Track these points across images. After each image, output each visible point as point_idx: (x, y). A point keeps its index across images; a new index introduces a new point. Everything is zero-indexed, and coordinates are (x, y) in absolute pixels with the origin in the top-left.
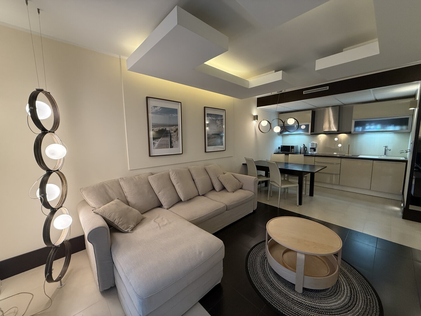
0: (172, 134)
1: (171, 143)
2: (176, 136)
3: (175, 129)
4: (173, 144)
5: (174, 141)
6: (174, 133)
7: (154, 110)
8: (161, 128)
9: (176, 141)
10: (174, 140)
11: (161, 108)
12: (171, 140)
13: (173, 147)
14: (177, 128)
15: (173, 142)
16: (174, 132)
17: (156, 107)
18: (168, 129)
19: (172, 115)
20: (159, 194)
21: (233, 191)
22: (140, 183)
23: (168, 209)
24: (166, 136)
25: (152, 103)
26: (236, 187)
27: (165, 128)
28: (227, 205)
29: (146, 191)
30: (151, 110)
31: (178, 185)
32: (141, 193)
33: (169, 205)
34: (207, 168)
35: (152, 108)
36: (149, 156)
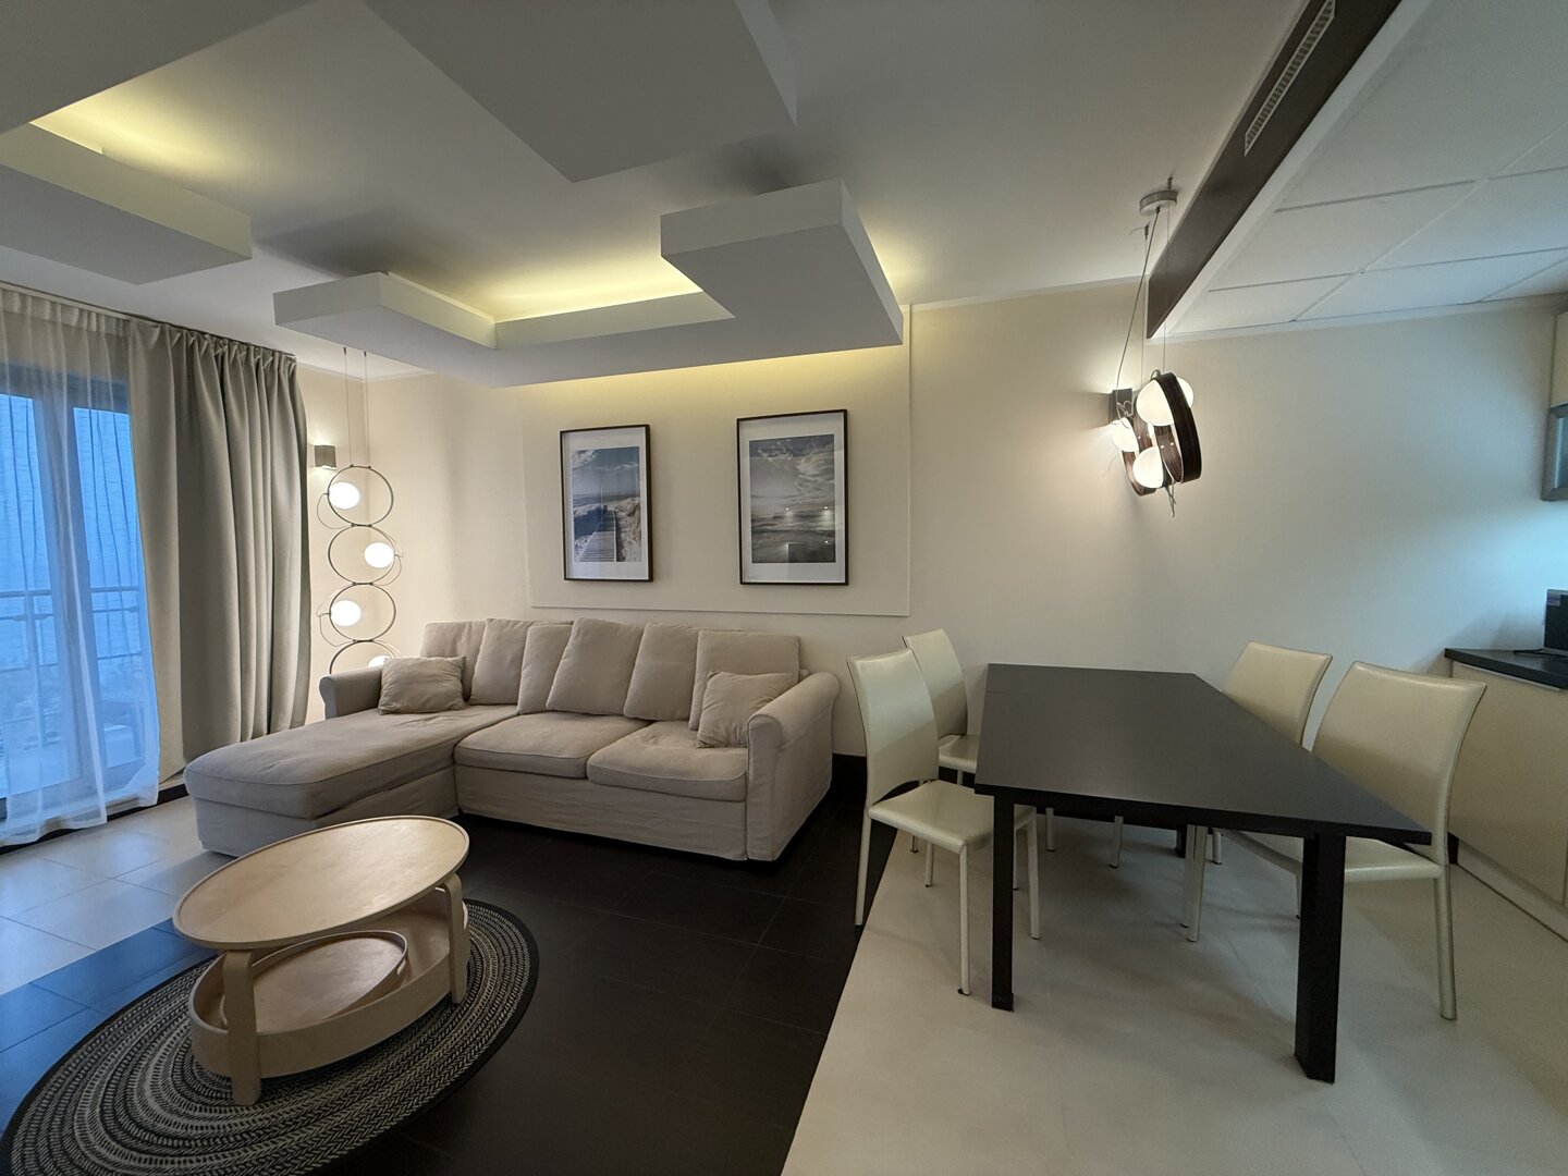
0: (622, 523)
1: (620, 546)
2: (634, 526)
3: (630, 506)
4: (627, 549)
5: (629, 542)
6: (628, 519)
7: (578, 463)
8: (594, 507)
9: (633, 541)
10: (629, 539)
11: (596, 451)
12: (618, 537)
13: (624, 558)
14: (636, 502)
15: (625, 544)
16: (629, 515)
17: (584, 452)
18: (611, 507)
19: (623, 468)
20: (523, 673)
21: (708, 741)
22: (510, 637)
23: (518, 715)
24: (603, 528)
25: (575, 443)
26: (727, 731)
27: (606, 507)
28: (589, 762)
29: (509, 659)
30: (571, 464)
31: (564, 664)
32: (496, 658)
33: (524, 707)
34: (699, 639)
35: (573, 457)
36: (566, 579)
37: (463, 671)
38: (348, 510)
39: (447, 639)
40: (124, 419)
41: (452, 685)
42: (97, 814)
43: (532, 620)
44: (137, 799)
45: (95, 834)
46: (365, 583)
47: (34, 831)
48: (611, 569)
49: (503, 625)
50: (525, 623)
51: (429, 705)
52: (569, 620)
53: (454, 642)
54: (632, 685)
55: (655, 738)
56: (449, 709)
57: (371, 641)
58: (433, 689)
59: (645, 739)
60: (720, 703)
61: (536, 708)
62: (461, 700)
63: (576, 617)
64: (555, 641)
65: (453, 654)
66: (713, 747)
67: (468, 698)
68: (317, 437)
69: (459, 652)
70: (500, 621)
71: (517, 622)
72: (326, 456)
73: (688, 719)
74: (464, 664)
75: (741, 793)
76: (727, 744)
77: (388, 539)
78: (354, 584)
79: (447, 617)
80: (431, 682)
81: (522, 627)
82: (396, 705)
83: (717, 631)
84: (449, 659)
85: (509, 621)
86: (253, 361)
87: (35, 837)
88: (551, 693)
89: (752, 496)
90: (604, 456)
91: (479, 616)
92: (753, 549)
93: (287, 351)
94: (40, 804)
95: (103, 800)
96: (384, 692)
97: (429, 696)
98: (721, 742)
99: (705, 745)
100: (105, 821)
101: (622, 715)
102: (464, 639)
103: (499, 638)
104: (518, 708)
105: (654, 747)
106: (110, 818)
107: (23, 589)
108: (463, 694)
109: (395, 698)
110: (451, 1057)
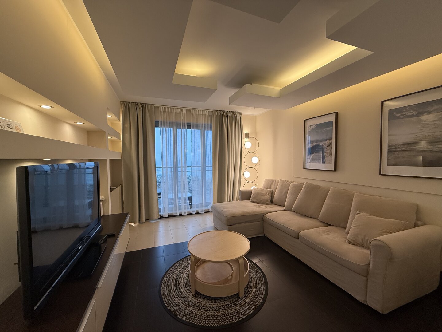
0: (325, 149)
1: (324, 158)
2: (329, 151)
3: (328, 143)
4: (326, 159)
5: (327, 157)
7: (310, 129)
8: (315, 144)
9: (329, 156)
10: (327, 155)
11: (316, 125)
12: (323, 154)
13: (325, 162)
14: (331, 142)
16: (328, 147)
17: (312, 125)
18: (321, 144)
19: (327, 129)
20: (287, 197)
21: (352, 242)
22: (285, 185)
23: (284, 210)
24: (319, 151)
25: (309, 123)
26: (362, 240)
27: (319, 144)
28: (300, 234)
29: (284, 192)
30: (308, 130)
31: (299, 197)
32: (281, 192)
33: (286, 208)
34: (354, 196)
35: (308, 128)
36: (304, 169)
37: (272, 194)
38: (249, 148)
39: (270, 184)
40: (211, 131)
41: (268, 197)
42: (203, 211)
43: (292, 181)
44: (209, 210)
45: (202, 215)
46: (252, 167)
47: (194, 212)
48: (321, 166)
49: (284, 182)
50: (290, 182)
51: (262, 201)
52: (303, 182)
53: (271, 185)
54: (323, 209)
55: (328, 232)
56: (266, 204)
57: (252, 182)
58: (263, 197)
59: (324, 232)
60: (360, 227)
61: (289, 210)
62: (270, 202)
63: (305, 181)
64: (298, 188)
65: (270, 188)
66: (354, 245)
67: (272, 202)
68: (245, 131)
69: (272, 188)
70: (283, 180)
71: (288, 181)
72: (247, 135)
73: (345, 228)
74: (273, 192)
75: (366, 272)
76: (362, 246)
77: (257, 156)
78: (249, 167)
79: (271, 178)
80: (263, 195)
81: (289, 183)
82: (254, 200)
83: (364, 194)
84: (269, 190)
85: (286, 181)
86: (233, 115)
87: (195, 213)
88: (294, 205)
89: (389, 135)
90: (319, 126)
91: (278, 179)
92: (388, 160)
93: (239, 111)
94: (196, 207)
95: (204, 209)
96: (252, 196)
97: (261, 199)
98: (359, 244)
99: (350, 243)
100: (204, 213)
101: (318, 219)
102: (274, 184)
103: (282, 185)
104: (284, 208)
105: (326, 236)
106: (205, 212)
107: (196, 166)
108: (271, 201)
109: (254, 198)
110: (232, 315)
